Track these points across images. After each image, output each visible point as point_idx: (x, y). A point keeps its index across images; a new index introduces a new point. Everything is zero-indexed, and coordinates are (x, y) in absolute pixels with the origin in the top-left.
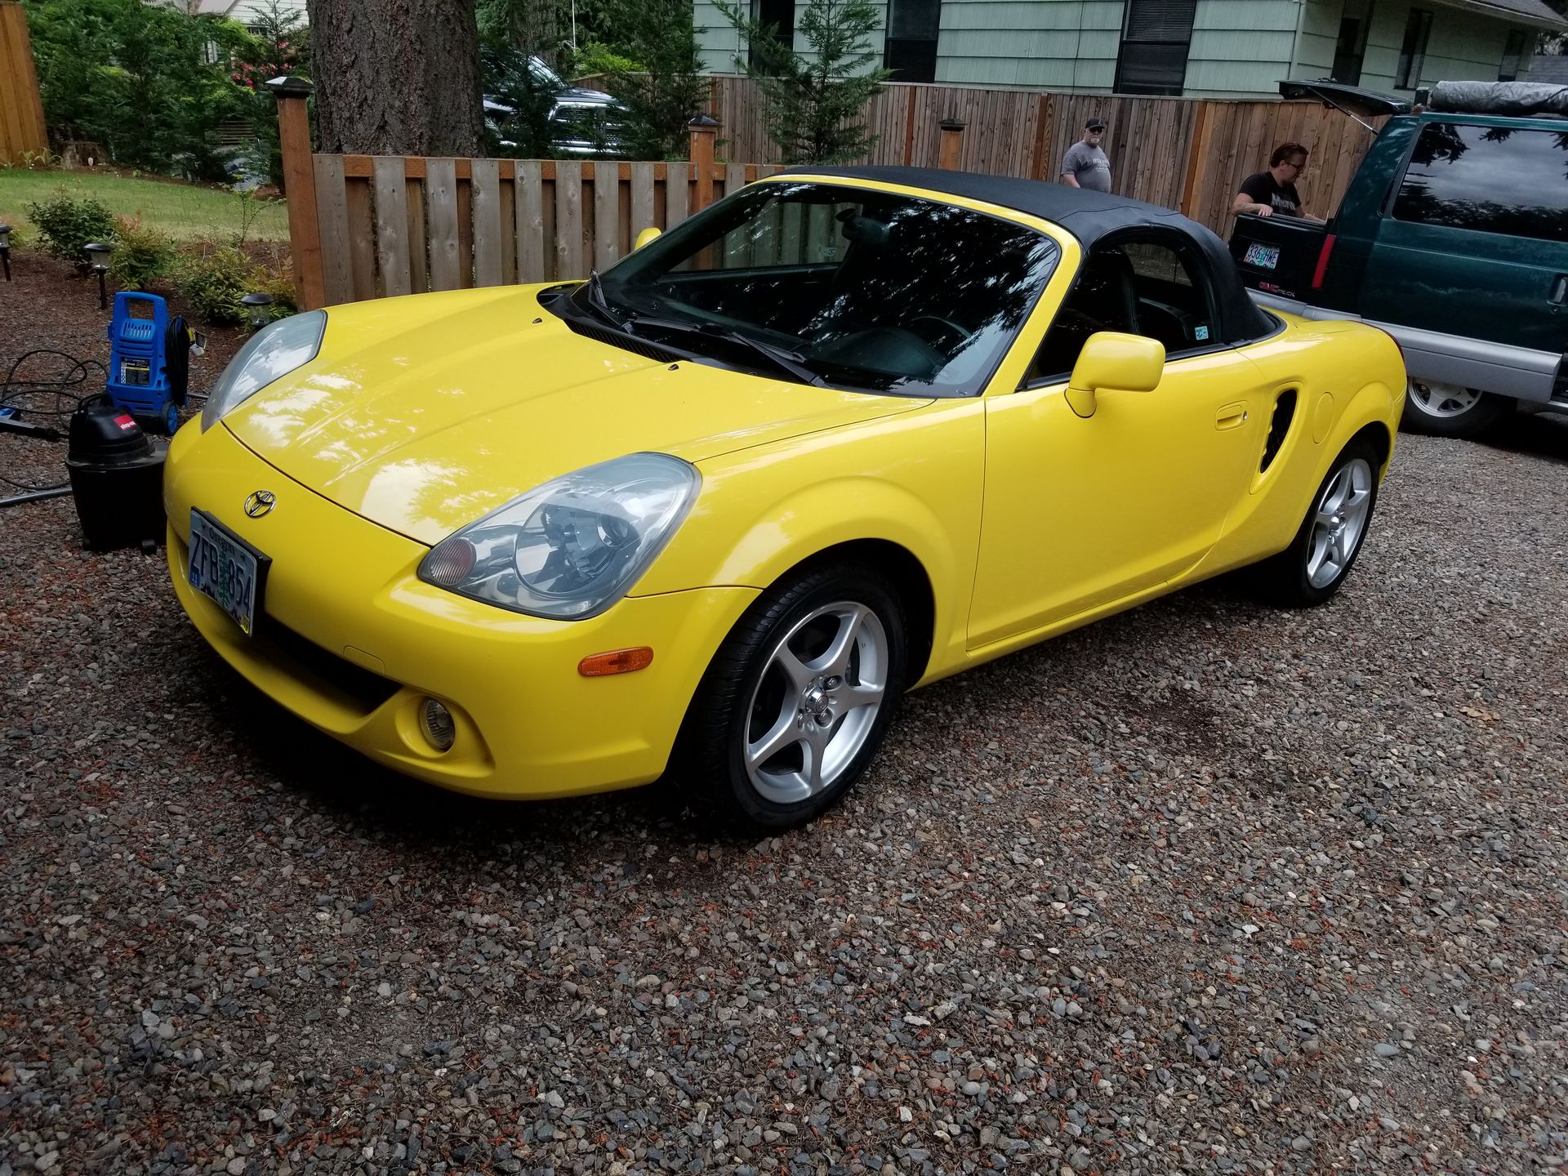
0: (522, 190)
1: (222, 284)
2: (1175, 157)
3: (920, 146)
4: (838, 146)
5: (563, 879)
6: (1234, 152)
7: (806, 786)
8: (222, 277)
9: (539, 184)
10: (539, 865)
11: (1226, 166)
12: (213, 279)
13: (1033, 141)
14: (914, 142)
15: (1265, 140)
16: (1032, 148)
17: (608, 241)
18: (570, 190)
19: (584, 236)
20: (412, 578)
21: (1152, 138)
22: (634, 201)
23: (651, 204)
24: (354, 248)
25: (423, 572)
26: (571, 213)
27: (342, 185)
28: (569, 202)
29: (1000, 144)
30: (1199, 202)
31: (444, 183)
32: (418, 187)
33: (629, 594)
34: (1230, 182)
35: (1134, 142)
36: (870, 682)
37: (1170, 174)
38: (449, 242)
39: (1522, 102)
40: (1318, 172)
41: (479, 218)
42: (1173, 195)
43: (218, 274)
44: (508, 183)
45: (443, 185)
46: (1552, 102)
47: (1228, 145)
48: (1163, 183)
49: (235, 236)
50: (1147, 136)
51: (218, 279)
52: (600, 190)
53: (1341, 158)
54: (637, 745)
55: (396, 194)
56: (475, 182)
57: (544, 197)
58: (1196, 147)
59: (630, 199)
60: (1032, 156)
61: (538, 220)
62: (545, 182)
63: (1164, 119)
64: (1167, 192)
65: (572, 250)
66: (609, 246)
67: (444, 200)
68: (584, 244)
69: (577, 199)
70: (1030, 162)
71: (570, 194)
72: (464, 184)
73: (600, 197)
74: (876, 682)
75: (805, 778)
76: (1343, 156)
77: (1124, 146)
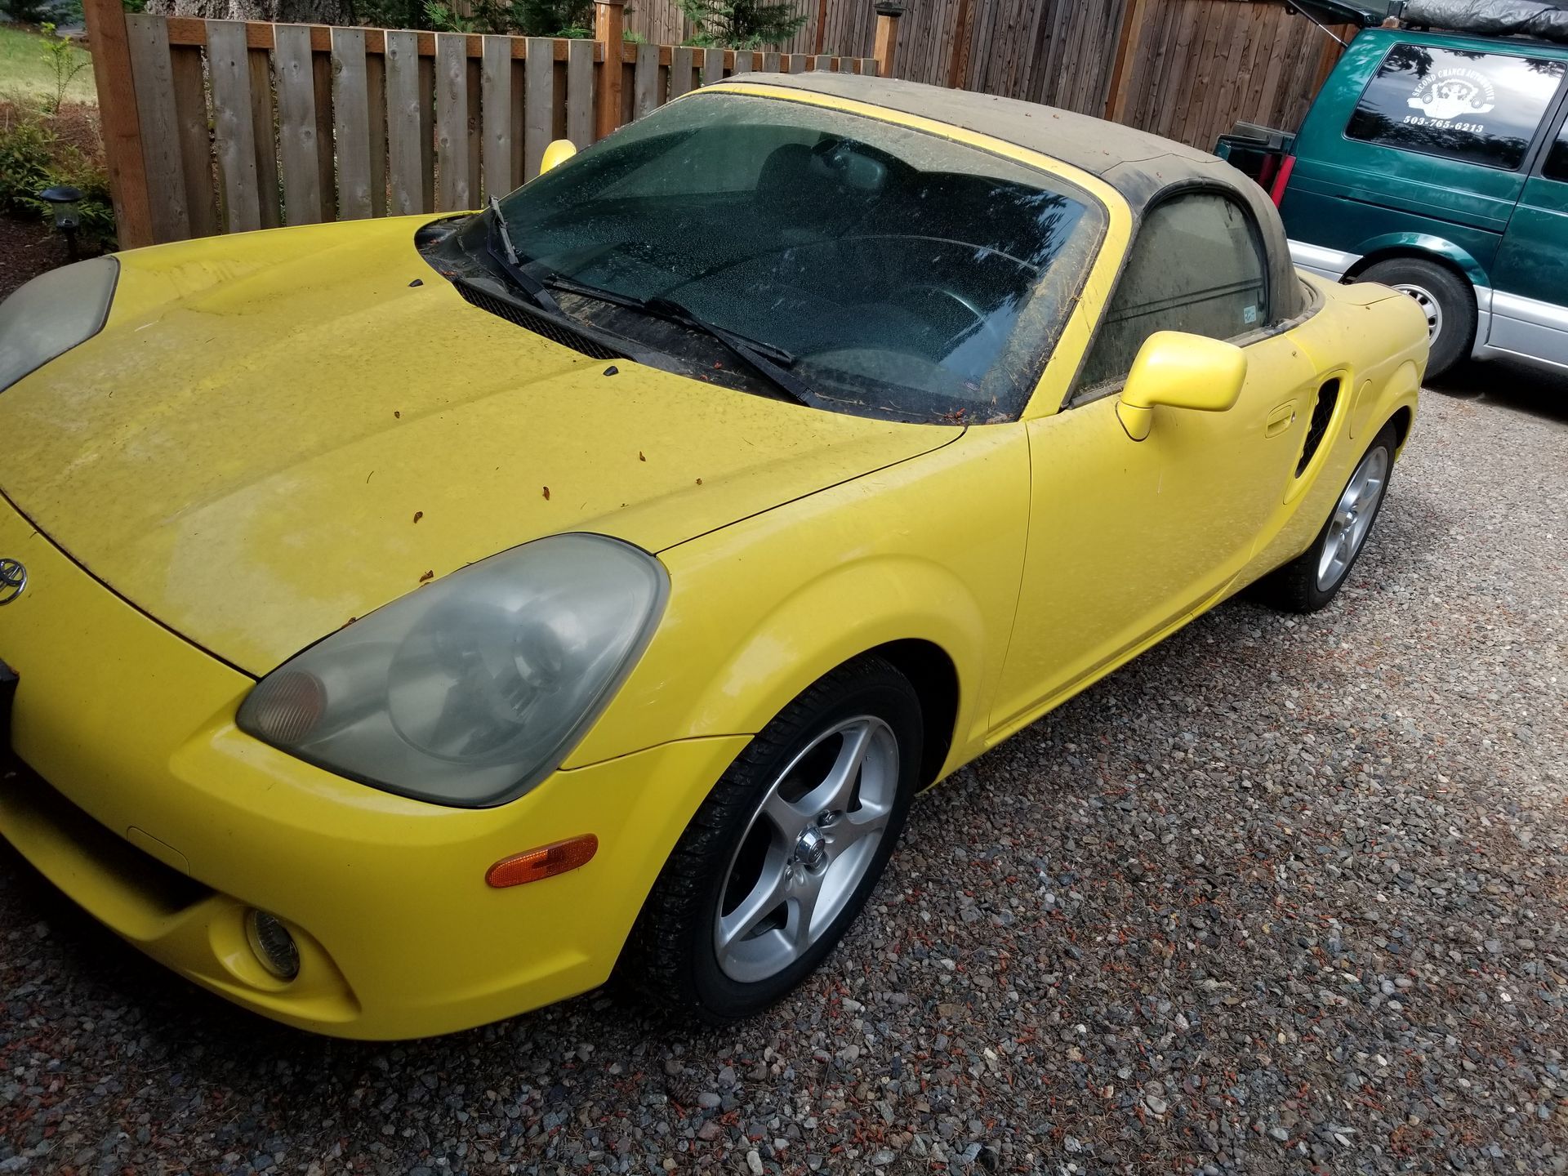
0: (394, 68)
1: (22, 166)
2: (1102, 52)
3: (833, 23)
4: (759, 25)
5: (463, 1117)
6: (1163, 50)
7: (789, 947)
8: (21, 158)
9: (414, 60)
10: (429, 1091)
11: (1153, 65)
12: (11, 159)
13: (954, 26)
14: (827, 19)
15: (1195, 37)
16: (953, 33)
17: (499, 132)
18: (454, 71)
19: (470, 126)
20: (230, 727)
21: (1079, 29)
22: (530, 84)
23: (550, 89)
24: (183, 132)
25: (245, 717)
26: (454, 97)
27: (166, 56)
28: (452, 83)
29: (919, 26)
30: (1124, 101)
31: (297, 56)
32: (263, 59)
33: (563, 767)
34: (1157, 82)
35: (1060, 34)
36: (873, 805)
37: (1096, 71)
38: (304, 129)
39: (1503, 21)
40: (1247, 77)
41: (340, 99)
42: (1099, 91)
43: (17, 155)
44: (376, 58)
45: (295, 59)
46: (1534, 23)
47: (1157, 43)
48: (1089, 78)
49: (49, 96)
50: (1074, 27)
51: (17, 161)
52: (488, 69)
53: (1271, 63)
54: (572, 959)
55: (236, 68)
56: (334, 54)
57: (421, 77)
58: (1124, 43)
59: (523, 81)
60: (952, 42)
61: (414, 104)
62: (421, 58)
63: (1093, 9)
64: (1092, 89)
65: (455, 141)
66: (500, 138)
67: (298, 78)
68: (470, 134)
69: (461, 81)
70: (951, 49)
71: (452, 73)
72: (322, 57)
73: (489, 79)
74: (882, 802)
75: (788, 937)
76: (1274, 62)
77: (1049, 37)
